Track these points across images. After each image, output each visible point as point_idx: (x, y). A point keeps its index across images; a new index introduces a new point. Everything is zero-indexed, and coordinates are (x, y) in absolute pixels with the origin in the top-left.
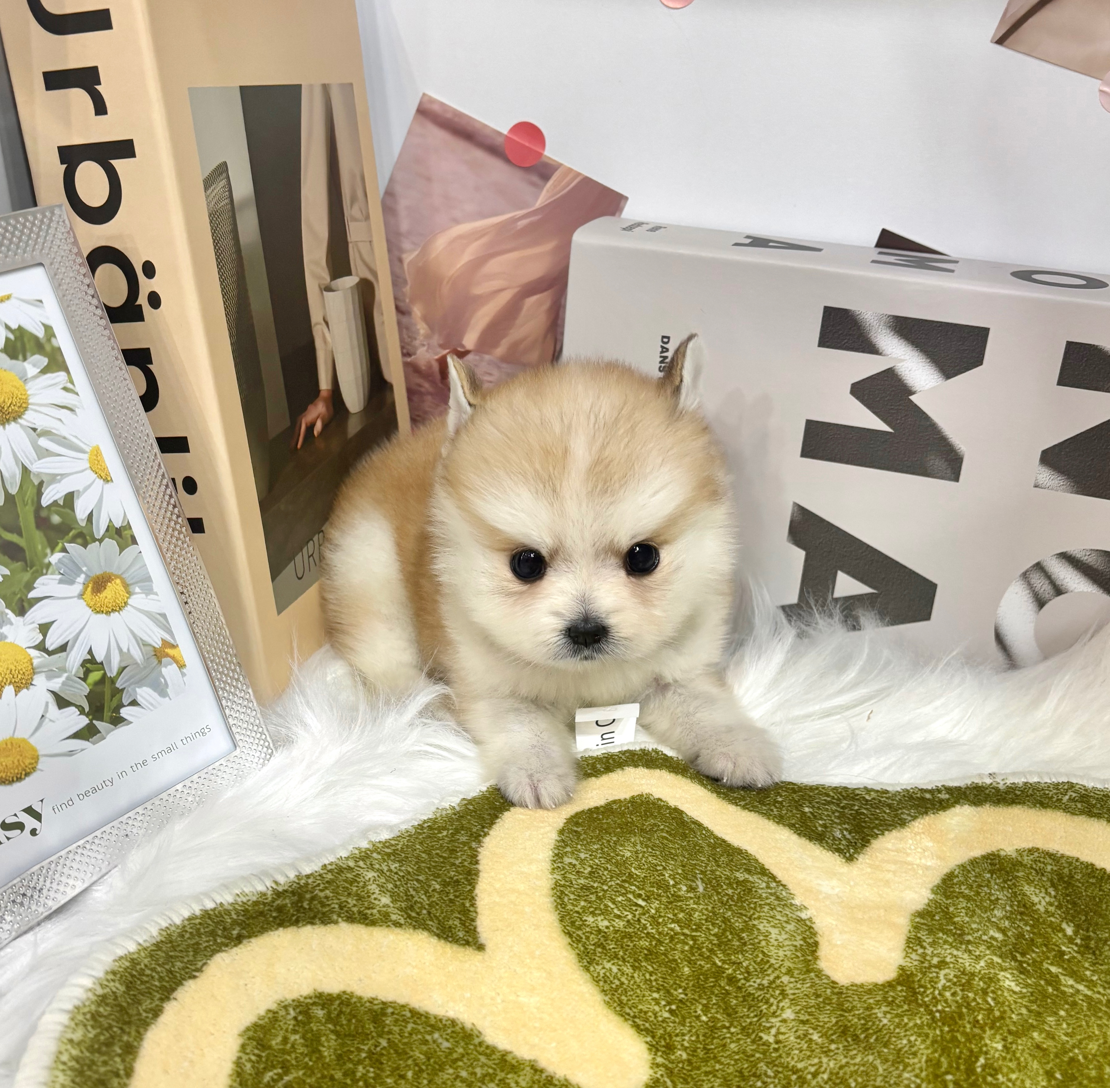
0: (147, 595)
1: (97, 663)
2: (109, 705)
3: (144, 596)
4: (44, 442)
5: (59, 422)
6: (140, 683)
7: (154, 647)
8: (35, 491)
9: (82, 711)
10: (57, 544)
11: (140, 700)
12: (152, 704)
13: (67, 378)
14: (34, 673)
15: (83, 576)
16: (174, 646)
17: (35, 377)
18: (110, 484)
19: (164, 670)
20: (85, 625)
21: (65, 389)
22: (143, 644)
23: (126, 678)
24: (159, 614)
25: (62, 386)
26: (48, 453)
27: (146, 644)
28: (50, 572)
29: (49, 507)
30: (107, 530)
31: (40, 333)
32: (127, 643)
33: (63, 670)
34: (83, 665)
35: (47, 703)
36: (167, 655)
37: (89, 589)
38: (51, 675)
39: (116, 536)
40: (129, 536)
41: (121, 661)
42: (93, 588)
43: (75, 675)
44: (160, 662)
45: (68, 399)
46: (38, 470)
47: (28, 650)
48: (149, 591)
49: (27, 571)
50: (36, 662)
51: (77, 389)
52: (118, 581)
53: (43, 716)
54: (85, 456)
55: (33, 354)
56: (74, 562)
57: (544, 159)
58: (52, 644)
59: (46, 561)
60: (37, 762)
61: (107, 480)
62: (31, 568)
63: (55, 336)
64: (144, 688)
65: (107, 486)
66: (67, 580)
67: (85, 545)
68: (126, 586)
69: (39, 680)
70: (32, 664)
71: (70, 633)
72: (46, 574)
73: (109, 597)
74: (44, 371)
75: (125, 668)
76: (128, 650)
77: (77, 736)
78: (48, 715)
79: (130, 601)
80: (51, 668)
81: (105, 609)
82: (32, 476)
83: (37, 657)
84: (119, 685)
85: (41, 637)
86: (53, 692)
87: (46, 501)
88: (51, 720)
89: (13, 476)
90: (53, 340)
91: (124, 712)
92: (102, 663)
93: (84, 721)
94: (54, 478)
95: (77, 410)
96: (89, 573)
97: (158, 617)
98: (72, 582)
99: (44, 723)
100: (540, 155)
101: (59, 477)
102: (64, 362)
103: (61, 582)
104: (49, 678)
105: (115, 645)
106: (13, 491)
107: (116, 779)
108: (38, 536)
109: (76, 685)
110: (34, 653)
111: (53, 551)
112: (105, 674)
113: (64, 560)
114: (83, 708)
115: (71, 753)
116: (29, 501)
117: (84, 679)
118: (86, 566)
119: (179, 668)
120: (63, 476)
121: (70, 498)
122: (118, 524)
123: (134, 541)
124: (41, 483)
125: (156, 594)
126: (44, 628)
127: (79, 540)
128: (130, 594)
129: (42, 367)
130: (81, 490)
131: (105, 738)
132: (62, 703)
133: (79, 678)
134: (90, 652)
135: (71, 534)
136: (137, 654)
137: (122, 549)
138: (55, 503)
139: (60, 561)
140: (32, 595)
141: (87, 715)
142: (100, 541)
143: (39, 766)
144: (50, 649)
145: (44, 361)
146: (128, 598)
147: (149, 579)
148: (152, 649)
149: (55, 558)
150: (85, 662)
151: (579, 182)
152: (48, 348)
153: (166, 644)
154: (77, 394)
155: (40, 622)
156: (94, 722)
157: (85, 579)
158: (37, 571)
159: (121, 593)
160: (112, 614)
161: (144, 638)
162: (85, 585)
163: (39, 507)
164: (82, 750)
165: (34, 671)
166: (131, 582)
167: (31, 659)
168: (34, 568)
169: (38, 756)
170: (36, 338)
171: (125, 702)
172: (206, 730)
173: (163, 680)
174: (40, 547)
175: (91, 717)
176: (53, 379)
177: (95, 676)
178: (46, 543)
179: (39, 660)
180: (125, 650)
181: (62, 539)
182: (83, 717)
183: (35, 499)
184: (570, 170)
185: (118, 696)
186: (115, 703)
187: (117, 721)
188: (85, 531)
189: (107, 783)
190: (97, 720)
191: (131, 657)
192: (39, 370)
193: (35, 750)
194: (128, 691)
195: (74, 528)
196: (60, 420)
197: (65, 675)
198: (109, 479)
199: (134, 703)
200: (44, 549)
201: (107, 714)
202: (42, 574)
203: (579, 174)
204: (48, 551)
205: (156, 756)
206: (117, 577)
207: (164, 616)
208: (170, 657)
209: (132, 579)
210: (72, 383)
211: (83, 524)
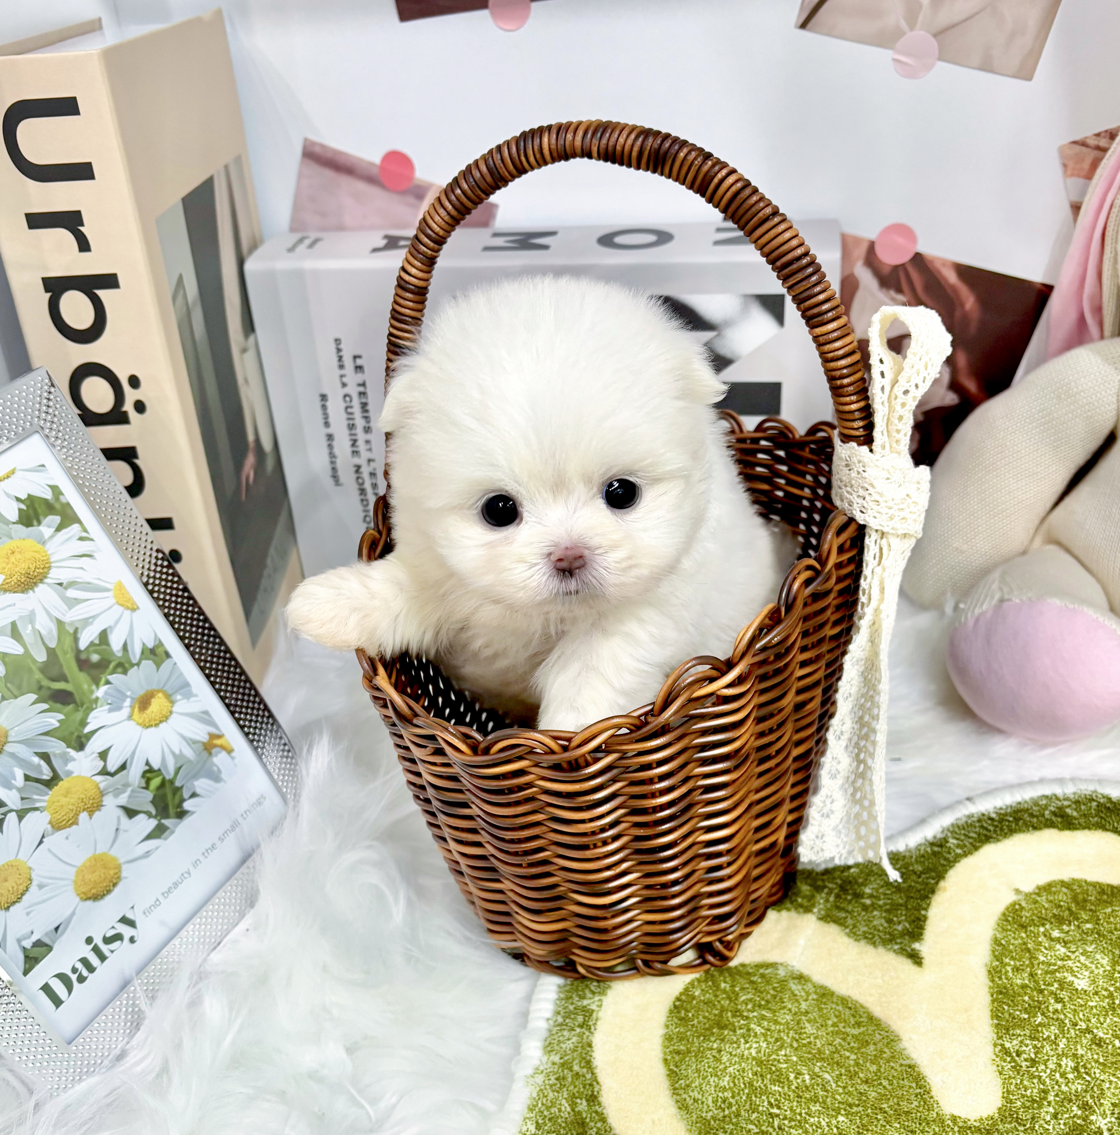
0: (188, 699)
1: (154, 771)
2: (172, 803)
3: (185, 701)
4: (71, 593)
5: (81, 571)
6: (196, 776)
7: (203, 743)
8: (72, 638)
9: (150, 816)
10: (101, 679)
11: (198, 791)
12: (210, 792)
13: (80, 529)
14: (103, 795)
15: (128, 700)
16: (219, 737)
17: (52, 537)
18: (137, 611)
19: (216, 760)
20: (139, 741)
21: (81, 539)
22: (192, 742)
23: (183, 776)
24: (202, 712)
25: (77, 537)
26: (77, 602)
27: (195, 742)
28: (99, 705)
29: (87, 649)
30: (142, 653)
31: (49, 495)
32: (178, 746)
33: (126, 785)
34: (143, 776)
35: (119, 818)
36: (215, 746)
37: (136, 710)
38: (117, 793)
39: (151, 656)
40: (162, 652)
41: (176, 763)
42: (139, 708)
43: (138, 787)
44: (210, 754)
45: (84, 547)
46: (72, 619)
47: (93, 778)
48: (189, 695)
49: (79, 710)
50: (102, 786)
51: (91, 535)
52: (160, 695)
53: (117, 830)
54: (110, 594)
55: (46, 516)
56: (118, 691)
58: (113, 767)
59: (94, 696)
60: (120, 871)
61: (134, 609)
62: (81, 707)
63: (62, 494)
64: (201, 780)
65: (135, 615)
66: (115, 708)
67: (125, 672)
68: (168, 697)
69: (108, 800)
70: (99, 789)
71: (127, 753)
72: (96, 708)
73: (155, 711)
74: (59, 529)
75: (181, 767)
76: (180, 751)
77: (148, 838)
78: (122, 827)
79: (174, 709)
80: (116, 787)
81: (153, 723)
82: (67, 626)
83: (102, 781)
84: (178, 784)
85: (102, 764)
86: (121, 807)
87: (83, 644)
88: (125, 831)
89: (51, 632)
90: (61, 498)
91: (187, 805)
92: (159, 770)
93: (153, 823)
94: (87, 622)
95: (95, 554)
96: (133, 696)
97: (201, 715)
98: (119, 708)
99: (120, 835)
101: (91, 620)
102: (75, 514)
103: (110, 711)
104: (116, 796)
105: (168, 751)
106: (53, 644)
108: (83, 678)
109: (141, 795)
110: (99, 778)
111: (98, 687)
112: (164, 778)
113: (110, 691)
114: (151, 813)
115: (149, 853)
116: (69, 649)
117: (147, 788)
118: (129, 690)
119: (228, 753)
120: (94, 618)
121: (104, 635)
122: (151, 645)
123: (168, 656)
124: (76, 630)
125: (196, 696)
126: (103, 755)
127: (119, 670)
128: (173, 702)
130: (113, 625)
131: (174, 832)
132: (131, 813)
133: (142, 788)
134: (147, 763)
135: (111, 666)
136: (189, 753)
137: (158, 667)
138: (92, 644)
139: (106, 693)
140: (87, 729)
141: (155, 817)
142: (138, 664)
143: (123, 874)
144: (112, 771)
146: (172, 707)
149: (101, 692)
150: (145, 773)
152: (58, 506)
153: (212, 736)
154: (92, 540)
155: (99, 751)
156: (163, 821)
157: (131, 702)
158: (87, 708)
159: (166, 704)
160: (160, 725)
161: (192, 737)
162: (133, 708)
163: (78, 652)
164: (157, 847)
166: (172, 692)
167: (97, 785)
168: (85, 706)
169: (120, 865)
170: (46, 501)
171: (186, 796)
172: (262, 800)
173: (216, 769)
174: (86, 686)
175: (158, 818)
176: (68, 533)
177: (156, 782)
178: (90, 681)
179: (104, 783)
180: (177, 752)
181: (104, 673)
182: (152, 820)
183: (74, 646)
185: (178, 793)
186: (177, 800)
187: (182, 814)
188: (122, 660)
190: (165, 819)
191: (185, 757)
192: (54, 529)
193: (116, 860)
194: (187, 786)
195: (113, 660)
196: (82, 569)
197: (130, 789)
198: (135, 607)
199: (194, 795)
200: (89, 687)
201: (172, 811)
202: (93, 709)
204: (94, 687)
206: (159, 691)
207: (206, 713)
208: (219, 747)
209: (173, 689)
210: (86, 531)
211: (120, 654)
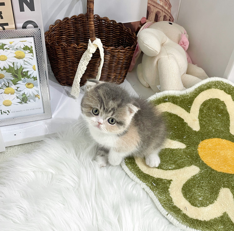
3: (36, 87)
4: (26, 63)
5: (29, 61)
8: (22, 69)
9: (20, 100)
12: (32, 102)
15: (26, 82)
17: (27, 53)
20: (25, 89)
22: (33, 94)
25: (31, 55)
26: (26, 65)
30: (33, 77)
32: (31, 93)
35: (15, 97)
37: (27, 84)
38: (17, 94)
41: (29, 95)
43: (21, 95)
44: (36, 97)
45: (32, 57)
46: (24, 66)
50: (15, 92)
54: (32, 66)
55: (28, 50)
56: (25, 80)
62: (18, 79)
63: (32, 48)
64: (32, 100)
65: (35, 71)
67: (28, 78)
69: (15, 94)
71: (22, 89)
72: (20, 81)
73: (30, 86)
77: (19, 102)
78: (15, 99)
79: (33, 88)
81: (29, 88)
82: (22, 67)
84: (28, 98)
86: (17, 96)
87: (23, 71)
89: (19, 67)
94: (26, 68)
95: (33, 59)
102: (33, 52)
103: (22, 82)
105: (29, 93)
106: (18, 68)
107: (23, 111)
110: (15, 90)
119: (39, 99)
120: (28, 68)
125: (38, 88)
126: (18, 88)
129: (29, 52)
130: (30, 71)
131: (23, 104)
132: (18, 98)
134: (24, 93)
135: (26, 76)
136: (32, 95)
137: (34, 80)
138: (25, 71)
140: (17, 83)
142: (31, 78)
147: (37, 85)
149: (22, 79)
150: (23, 94)
154: (34, 57)
156: (22, 102)
159: (32, 86)
170: (29, 48)
172: (40, 108)
173: (35, 100)
174: (20, 77)
177: (24, 96)
186: (26, 100)
187: (26, 103)
189: (21, 111)
193: (11, 102)
197: (19, 95)
199: (29, 101)
201: (24, 101)
205: (31, 109)
206: (32, 84)
207: (38, 91)
208: (38, 97)
209: (35, 85)
210: (33, 55)
211: (29, 75)
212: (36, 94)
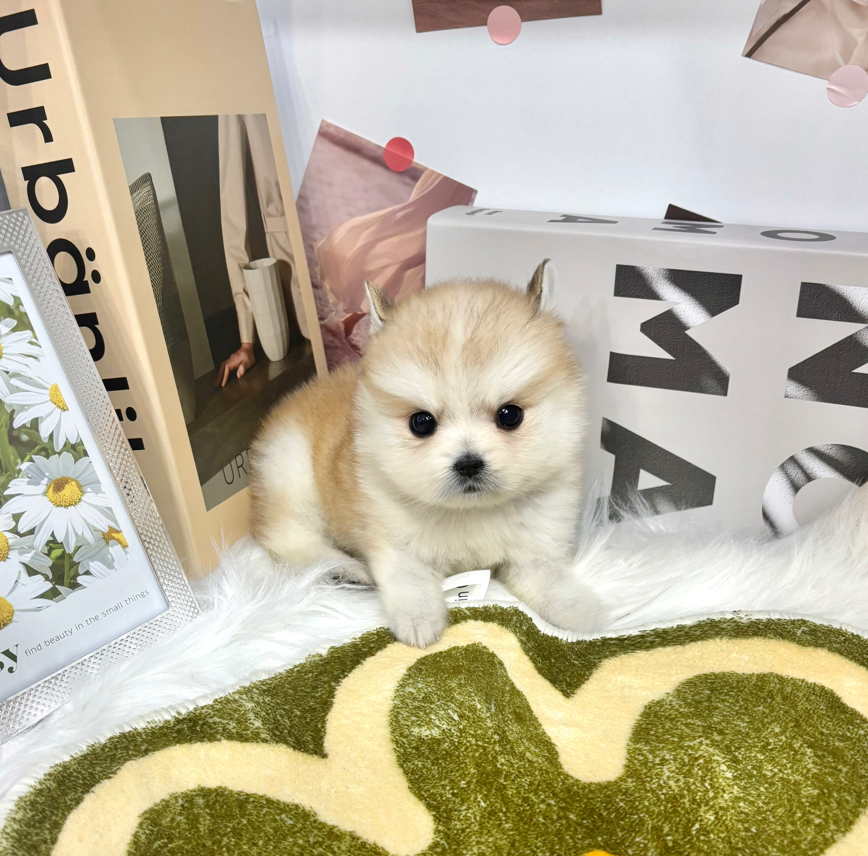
0: (97, 493)
1: (58, 543)
2: (68, 573)
3: (94, 494)
4: (14, 381)
5: (26, 367)
6: (92, 558)
7: (103, 532)
8: (8, 417)
9: (47, 578)
10: (26, 455)
11: (92, 570)
12: (102, 574)
13: (32, 335)
14: (9, 550)
15: (46, 479)
16: (118, 532)
17: (7, 334)
18: (66, 412)
19: (111, 549)
20: (49, 515)
21: (31, 343)
22: (94, 530)
23: (81, 554)
24: (107, 508)
25: (28, 341)
26: (18, 390)
27: (96, 530)
28: (20, 475)
29: (19, 429)
30: (65, 446)
31: (11, 302)
32: (81, 529)
33: (32, 547)
34: (47, 544)
35: (20, 572)
36: (113, 538)
37: (51, 489)
38: (22, 552)
39: (72, 450)
40: (82, 450)
41: (77, 542)
42: (54, 488)
43: (41, 552)
44: (108, 543)
45: (33, 350)
46: (11, 402)
47: (4, 533)
48: (98, 491)
49: (3, 475)
50: (10, 542)
51: (40, 343)
52: (74, 483)
53: (16, 581)
54: (47, 392)
55: (5, 318)
56: (39, 469)
57: (413, 165)
58: (23, 529)
59: (17, 468)
60: (12, 616)
61: (64, 409)
62: (6, 473)
63: (22, 305)
64: (96, 562)
65: (64, 413)
66: (34, 482)
67: (47, 457)
68: (80, 487)
69: (13, 555)
70: (8, 543)
71: (36, 522)
72: (18, 478)
73: (67, 494)
74: (14, 330)
75: (81, 547)
76: (82, 533)
77: (43, 596)
78: (20, 581)
79: (83, 498)
80: (22, 546)
81: (64, 504)
82: (5, 405)
83: (12, 539)
84: (75, 559)
85: (14, 524)
86: (24, 564)
87: (17, 424)
88: (23, 585)
90: (21, 307)
91: (80, 580)
92: (62, 543)
93: (48, 586)
94: (23, 408)
95: (40, 358)
96: (50, 477)
97: (105, 509)
98: (38, 484)
99: (18, 587)
100: (410, 162)
101: (26, 407)
102: (30, 323)
103: (29, 483)
105: (72, 531)
107: (74, 630)
108: (11, 450)
109: (42, 559)
110: (9, 535)
111: (22, 461)
112: (64, 552)
113: (32, 467)
114: (48, 576)
115: (39, 609)
116: (4, 425)
117: (48, 555)
118: (48, 472)
119: (123, 548)
120: (30, 406)
121: (35, 423)
122: (73, 441)
123: (86, 454)
124: (13, 411)
125: (104, 493)
126: (17, 517)
127: (43, 453)
128: (83, 492)
129: (13, 327)
130: (44, 416)
131: (65, 598)
132: (31, 572)
133: (45, 554)
134: (53, 535)
135: (37, 448)
136: (89, 537)
137: (76, 460)
138: (24, 426)
139: (28, 468)
140: (7, 493)
141: (51, 581)
142: (60, 454)
143: (14, 619)
144: (22, 532)
145: (14, 323)
146: (81, 496)
147: (98, 482)
148: (101, 533)
149: (24, 466)
150: (49, 542)
151: (441, 181)
152: (16, 313)
153: (112, 530)
154: (40, 346)
155: (13, 513)
156: (57, 586)
157: (48, 482)
158: (10, 475)
159: (77, 492)
160: (69, 507)
161: (94, 525)
162: (48, 487)
163: (11, 429)
164: (48, 607)
165: (9, 548)
166: (84, 484)
167: (7, 539)
168: (8, 473)
169: (13, 611)
170: (8, 306)
171: (81, 572)
172: (145, 594)
173: (110, 557)
174: (12, 458)
175: (54, 583)
176: (21, 335)
177: (56, 553)
178: (17, 454)
179: (13, 540)
180: (80, 534)
181: (30, 452)
182: (48, 583)
183: (9, 423)
184: (433, 172)
185: (75, 568)
186: (72, 573)
187: (74, 586)
188: (47, 446)
189: (68, 633)
190: (59, 585)
191: (85, 539)
192: (10, 329)
193: (10, 606)
194: (83, 564)
195: (39, 444)
196: (27, 365)
197: (34, 551)
198: (66, 408)
199: (87, 573)
200: (15, 459)
201: (66, 580)
202: (15, 478)
203: (440, 175)
204: (19, 460)
205: (106, 613)
206: (73, 480)
207: (110, 509)
208: (116, 539)
209: (84, 481)
210: (36, 338)
211: (46, 441)
212: (106, 530)
